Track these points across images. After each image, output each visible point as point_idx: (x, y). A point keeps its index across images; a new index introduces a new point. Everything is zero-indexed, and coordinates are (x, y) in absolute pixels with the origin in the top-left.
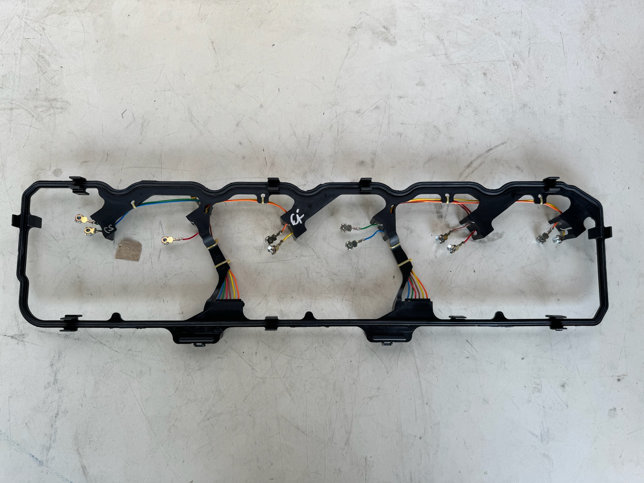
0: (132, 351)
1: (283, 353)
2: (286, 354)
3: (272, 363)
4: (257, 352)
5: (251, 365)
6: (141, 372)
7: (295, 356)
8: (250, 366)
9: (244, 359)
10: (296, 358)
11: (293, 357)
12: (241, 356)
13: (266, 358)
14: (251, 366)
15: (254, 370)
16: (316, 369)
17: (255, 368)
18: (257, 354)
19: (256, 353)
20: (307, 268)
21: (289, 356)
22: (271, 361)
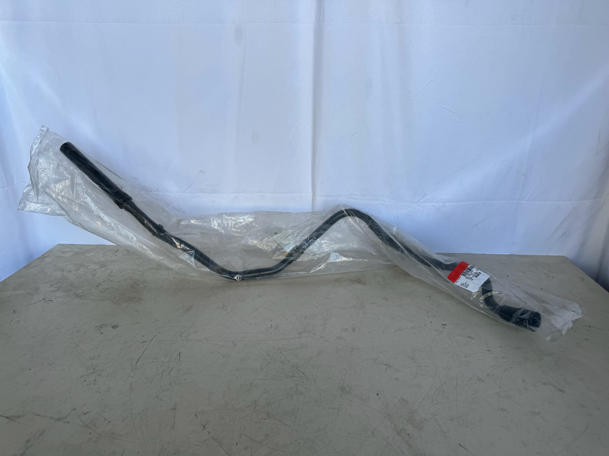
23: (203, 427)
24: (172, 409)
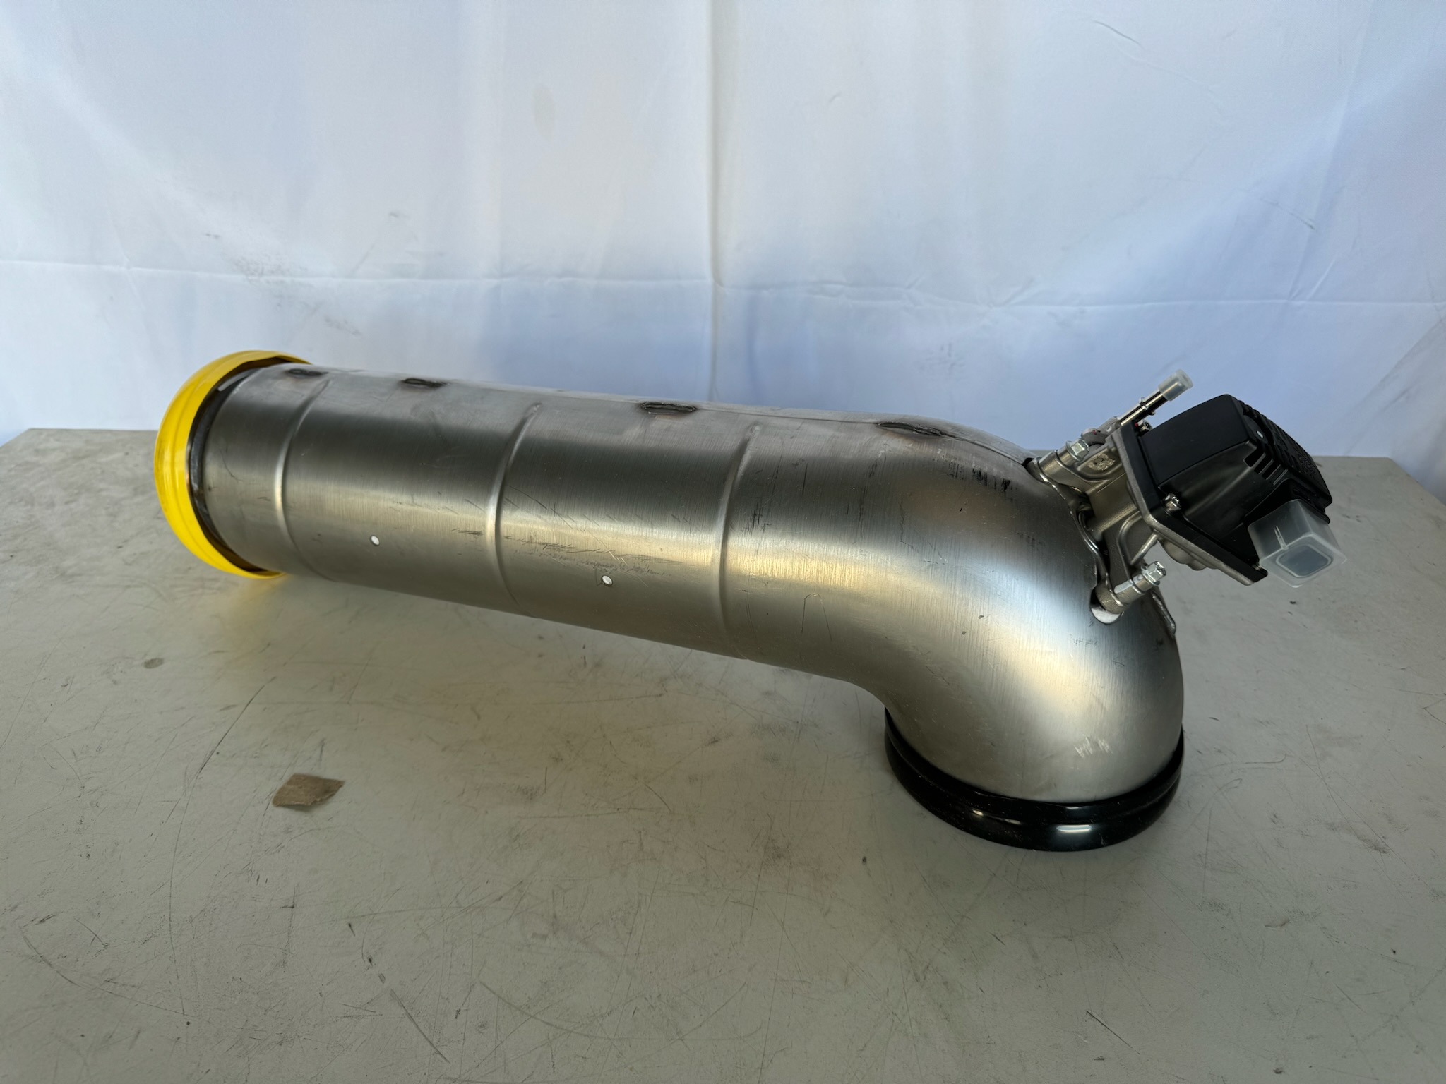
0: (115, 983)
1: (536, 1018)
2: (544, 1022)
3: (498, 1043)
4: (462, 1009)
5: (435, 1042)
6: (110, 1037)
7: (571, 1029)
8: (431, 1044)
9: (417, 1026)
10: (572, 1034)
11: (562, 1029)
12: (411, 1018)
13: (483, 1026)
14: (435, 1045)
15: (438, 1056)
16: (630, 1066)
17: (443, 1051)
18: (459, 1016)
19: (458, 1012)
20: (640, 832)
21: (552, 1025)
22: (497, 1037)
23: (367, 961)
24: (285, 907)
